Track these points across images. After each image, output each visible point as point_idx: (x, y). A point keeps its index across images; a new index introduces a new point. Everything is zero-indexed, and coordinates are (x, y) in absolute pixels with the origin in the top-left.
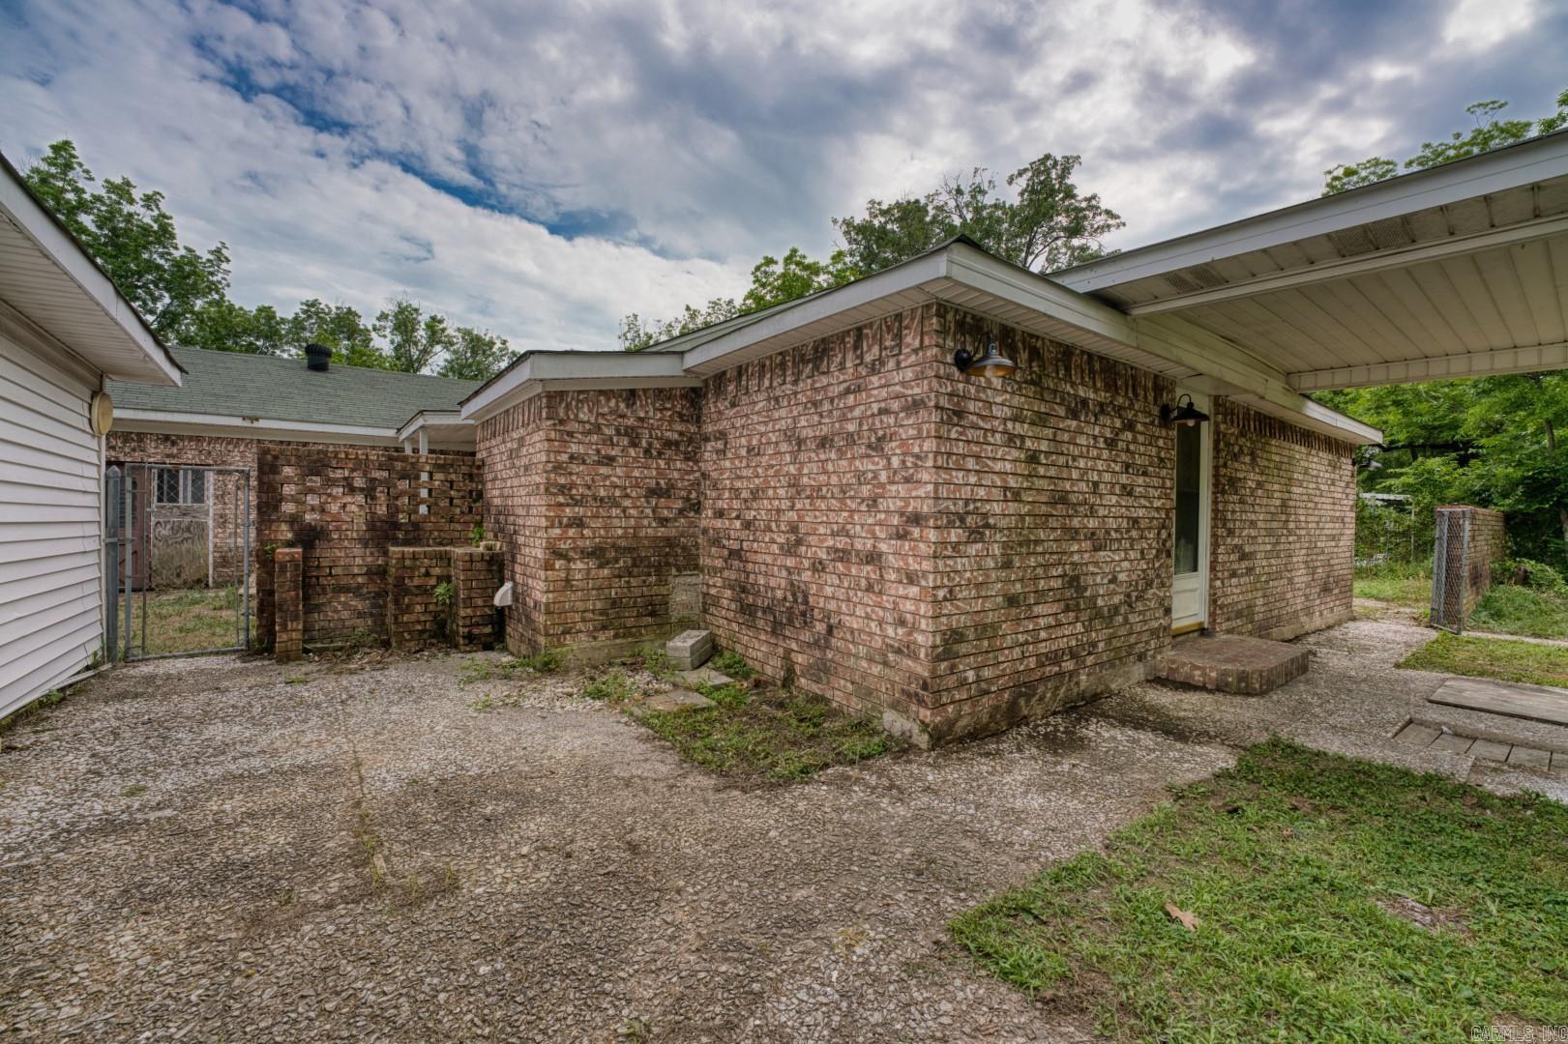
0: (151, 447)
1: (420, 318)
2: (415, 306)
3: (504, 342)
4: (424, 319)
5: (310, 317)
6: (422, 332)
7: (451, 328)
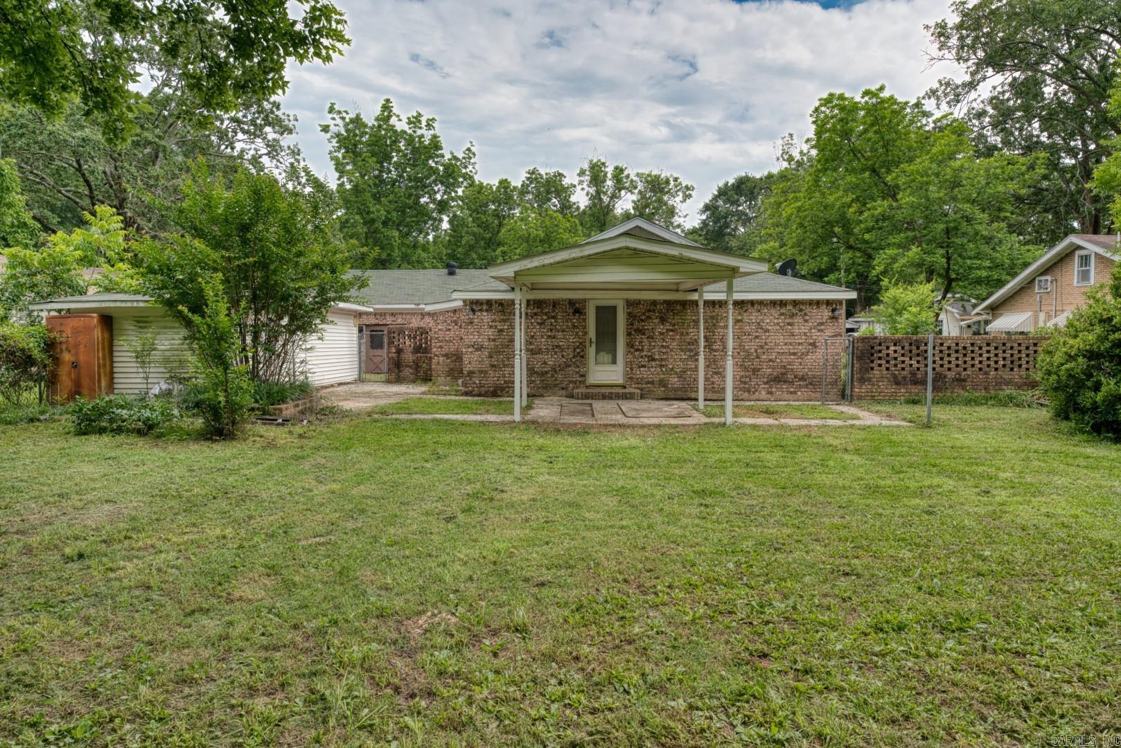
0: (388, 317)
1: (607, 170)
2: (603, 161)
3: (676, 179)
4: (610, 170)
5: (531, 182)
6: (609, 183)
7: (632, 172)
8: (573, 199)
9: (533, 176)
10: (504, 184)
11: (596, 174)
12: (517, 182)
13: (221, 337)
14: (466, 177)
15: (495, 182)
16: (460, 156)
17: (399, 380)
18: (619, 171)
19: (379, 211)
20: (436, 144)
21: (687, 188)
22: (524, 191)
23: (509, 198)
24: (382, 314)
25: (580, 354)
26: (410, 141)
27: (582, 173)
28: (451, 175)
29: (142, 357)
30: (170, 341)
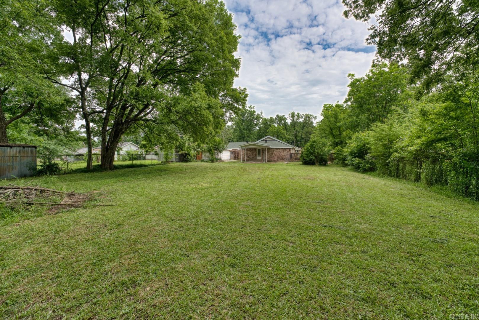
8: (287, 121)
9: (278, 116)
10: (271, 118)
11: (293, 115)
12: (274, 117)
13: (213, 154)
14: (261, 118)
15: (269, 118)
16: (260, 113)
17: (235, 159)
18: (298, 114)
19: (242, 127)
20: (254, 112)
21: (316, 117)
22: (276, 119)
23: (272, 121)
24: (235, 150)
25: (256, 156)
26: (249, 111)
27: (289, 115)
28: (258, 118)
29: (205, 156)
30: (208, 154)
